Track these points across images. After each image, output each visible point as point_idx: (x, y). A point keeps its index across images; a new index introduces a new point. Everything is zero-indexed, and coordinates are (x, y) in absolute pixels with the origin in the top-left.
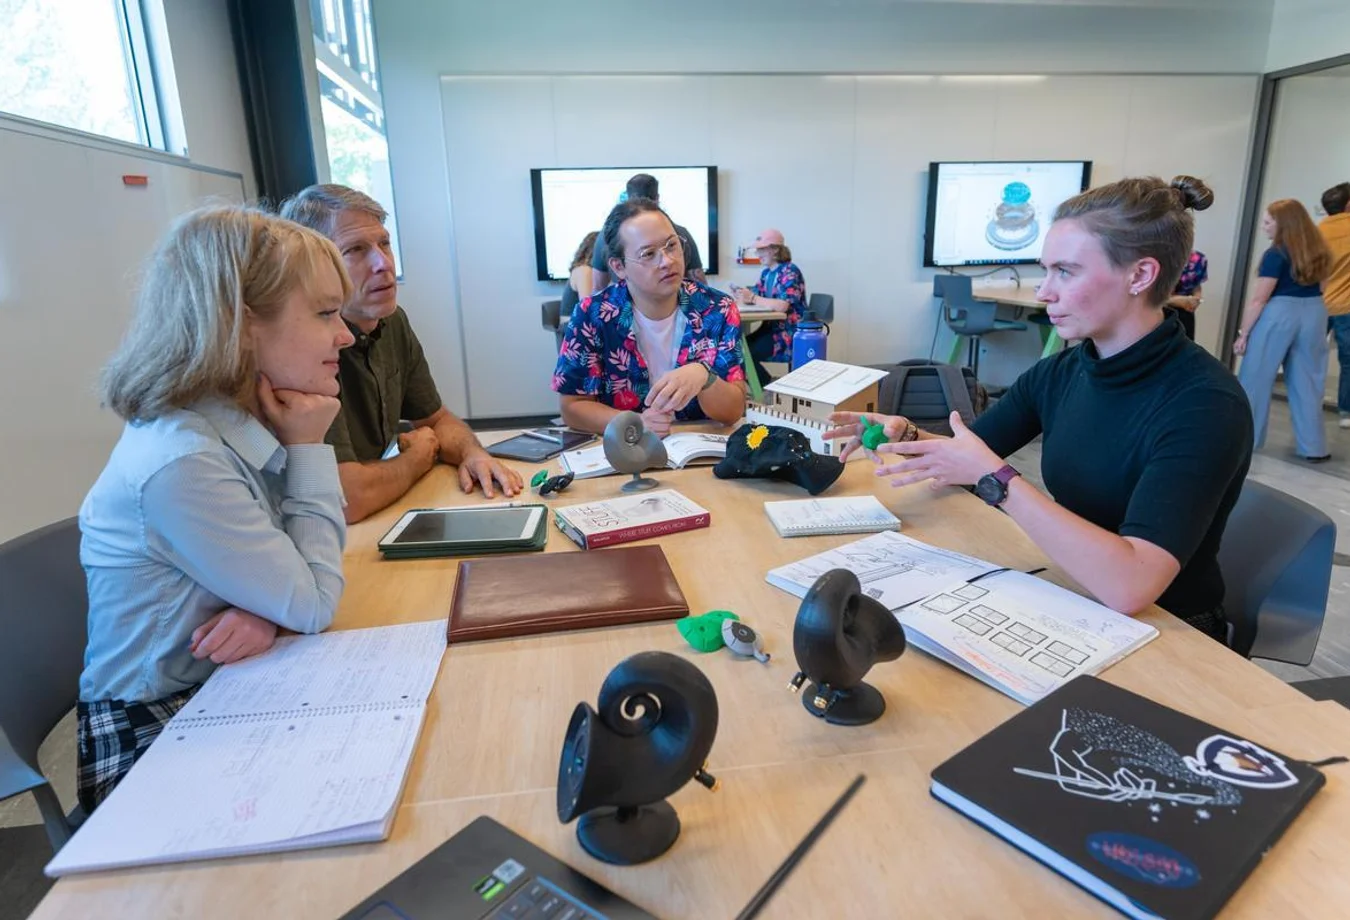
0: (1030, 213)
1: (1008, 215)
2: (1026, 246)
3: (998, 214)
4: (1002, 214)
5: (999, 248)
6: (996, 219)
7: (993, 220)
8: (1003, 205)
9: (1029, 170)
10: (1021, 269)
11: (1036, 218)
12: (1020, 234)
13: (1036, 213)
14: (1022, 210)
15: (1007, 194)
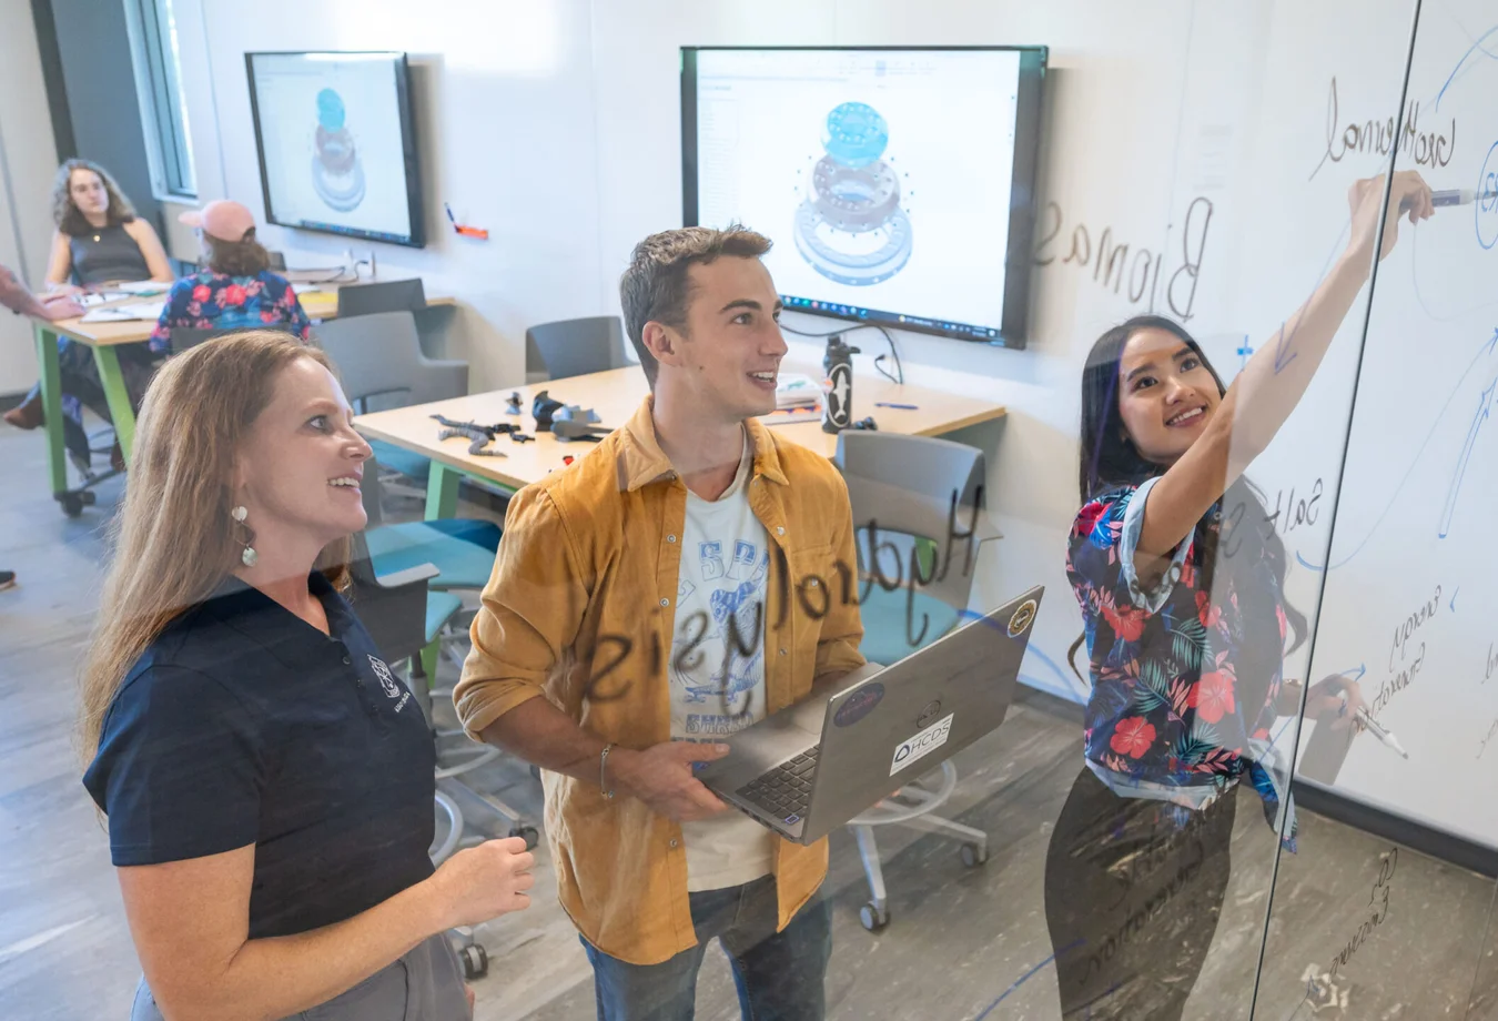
0: (889, 189)
1: (836, 189)
2: (883, 278)
3: (818, 185)
4: (827, 188)
5: (824, 273)
6: (814, 197)
7: (808, 200)
8: (825, 161)
9: (881, 69)
10: (904, 339)
11: (903, 205)
12: (866, 244)
13: (904, 194)
14: (872, 182)
15: (834, 133)
